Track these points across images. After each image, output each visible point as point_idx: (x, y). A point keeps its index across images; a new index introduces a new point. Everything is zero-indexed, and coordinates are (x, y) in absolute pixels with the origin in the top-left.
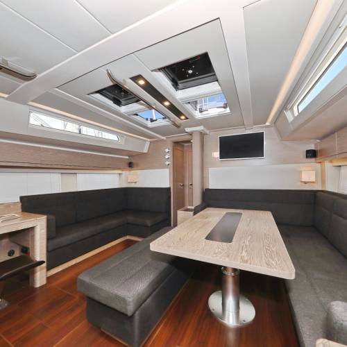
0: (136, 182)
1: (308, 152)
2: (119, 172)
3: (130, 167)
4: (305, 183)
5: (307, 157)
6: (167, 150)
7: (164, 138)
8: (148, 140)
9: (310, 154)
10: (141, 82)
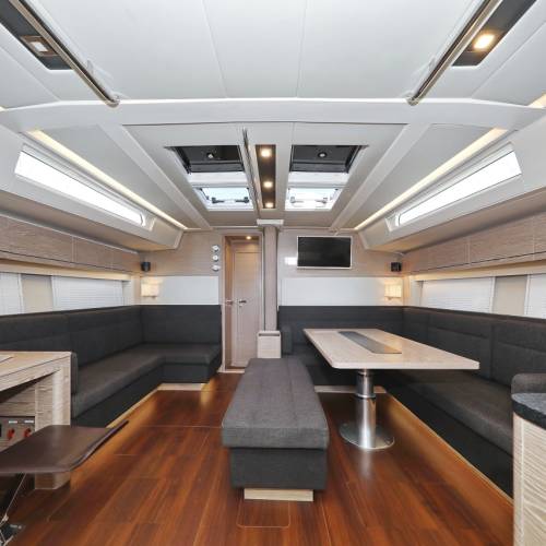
0: (154, 297)
1: (393, 265)
2: (123, 277)
3: (143, 269)
4: (390, 298)
5: (392, 270)
6: (216, 248)
7: (211, 228)
8: (186, 228)
9: (397, 268)
10: (266, 153)
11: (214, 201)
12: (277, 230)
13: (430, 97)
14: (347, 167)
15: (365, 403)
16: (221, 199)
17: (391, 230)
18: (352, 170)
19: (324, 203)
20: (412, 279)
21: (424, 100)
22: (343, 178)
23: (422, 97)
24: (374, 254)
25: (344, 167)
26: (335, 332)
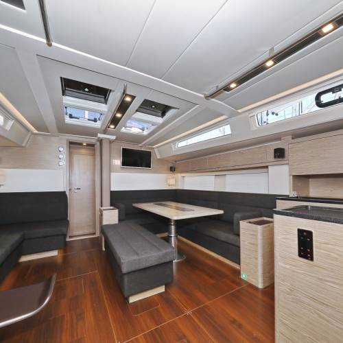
1: (171, 167)
4: (170, 185)
5: (171, 171)
6: (61, 149)
8: (36, 131)
9: (172, 169)
10: (128, 99)
11: (71, 116)
12: (111, 142)
13: (217, 99)
14: (163, 115)
15: (173, 239)
16: (76, 116)
17: (174, 149)
18: (165, 117)
19: (143, 130)
20: (179, 176)
21: (213, 100)
22: (160, 120)
23: (212, 98)
24: (162, 161)
25: (160, 114)
26: (152, 204)
